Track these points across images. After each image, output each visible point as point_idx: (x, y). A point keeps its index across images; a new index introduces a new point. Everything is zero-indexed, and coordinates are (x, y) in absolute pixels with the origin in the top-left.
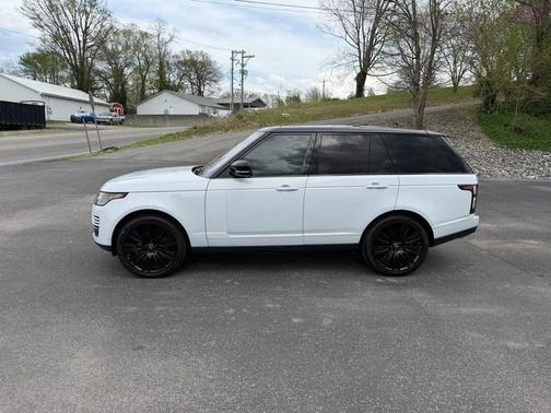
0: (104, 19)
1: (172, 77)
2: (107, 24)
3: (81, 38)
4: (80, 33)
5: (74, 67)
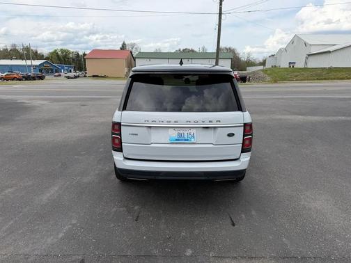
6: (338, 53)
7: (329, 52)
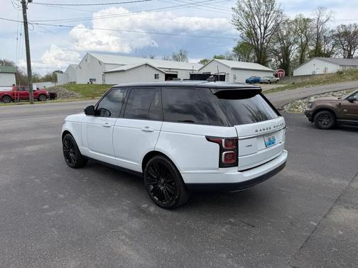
0: (278, 16)
1: (327, 47)
2: (280, 19)
3: (263, 31)
4: (262, 28)
5: (257, 49)
6: (132, 72)
7: (124, 71)
